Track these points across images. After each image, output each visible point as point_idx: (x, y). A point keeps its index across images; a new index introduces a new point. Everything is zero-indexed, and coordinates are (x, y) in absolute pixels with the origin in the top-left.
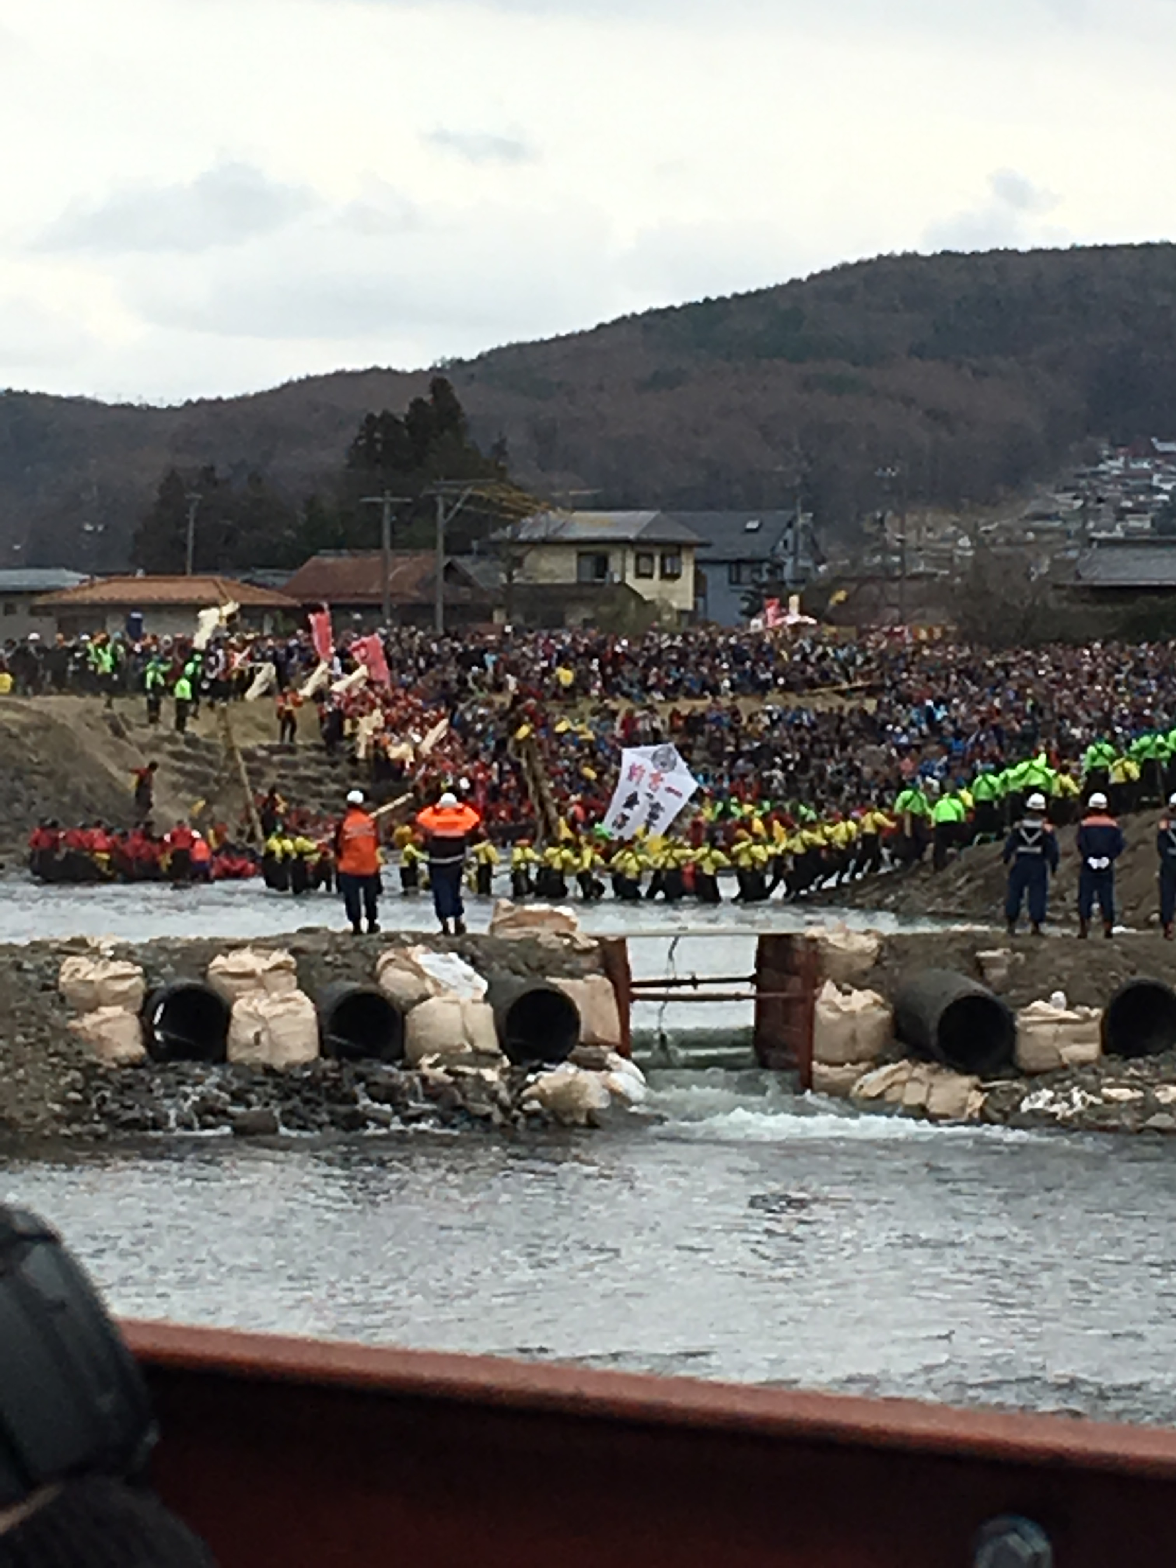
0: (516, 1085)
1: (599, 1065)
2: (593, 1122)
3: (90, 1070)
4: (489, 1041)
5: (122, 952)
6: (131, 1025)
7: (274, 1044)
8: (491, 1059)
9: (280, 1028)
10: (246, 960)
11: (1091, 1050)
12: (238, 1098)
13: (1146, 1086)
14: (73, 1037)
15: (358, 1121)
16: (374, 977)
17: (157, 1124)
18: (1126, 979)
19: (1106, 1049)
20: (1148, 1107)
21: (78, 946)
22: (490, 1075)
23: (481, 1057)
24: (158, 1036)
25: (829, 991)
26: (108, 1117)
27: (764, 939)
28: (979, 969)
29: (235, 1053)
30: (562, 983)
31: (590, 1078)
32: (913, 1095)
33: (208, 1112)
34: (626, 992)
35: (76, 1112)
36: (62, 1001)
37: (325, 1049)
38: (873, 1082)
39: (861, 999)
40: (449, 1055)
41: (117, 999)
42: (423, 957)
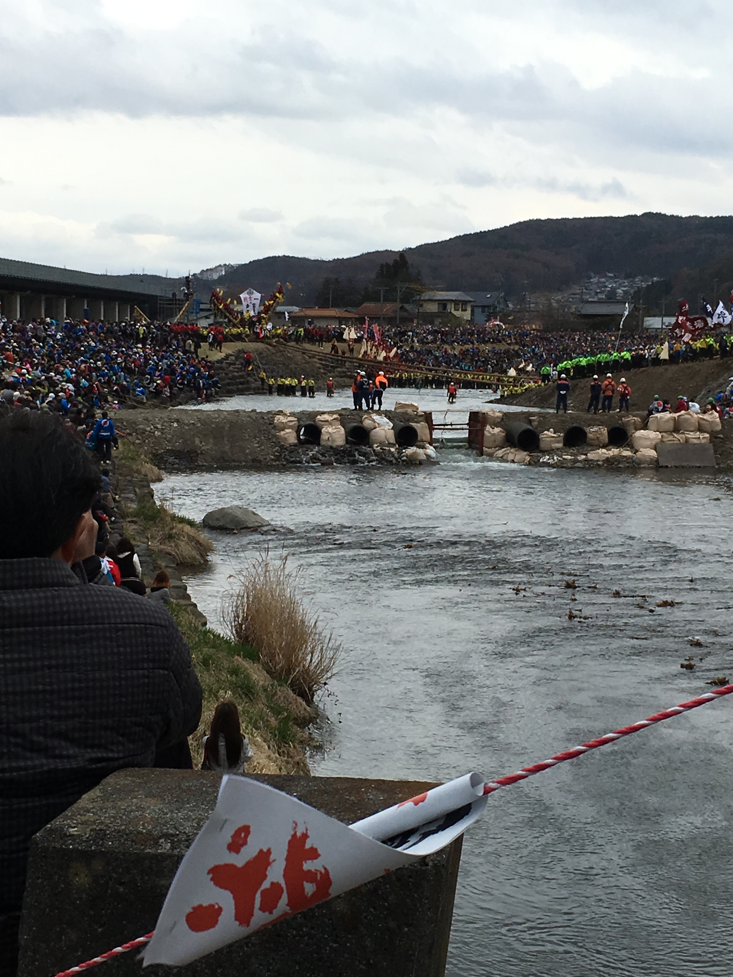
0: (400, 453)
1: (423, 447)
2: (421, 463)
3: (282, 447)
4: (393, 440)
5: (292, 414)
6: (294, 434)
7: (334, 441)
8: (393, 445)
9: (335, 436)
10: (326, 417)
11: (560, 445)
12: (323, 455)
13: (575, 455)
14: (277, 437)
15: (355, 462)
16: (361, 422)
17: (300, 462)
18: (571, 425)
19: (565, 445)
20: (576, 461)
21: (280, 412)
22: (393, 450)
23: (390, 445)
24: (301, 437)
25: (488, 428)
26: (286, 460)
27: (471, 413)
28: (530, 422)
29: (322, 443)
30: (413, 424)
31: (421, 451)
32: (511, 457)
33: (314, 459)
34: (431, 427)
35: (278, 458)
36: (275, 427)
37: (347, 441)
38: (500, 453)
39: (497, 430)
40: (381, 444)
41: (290, 427)
42: (375, 417)
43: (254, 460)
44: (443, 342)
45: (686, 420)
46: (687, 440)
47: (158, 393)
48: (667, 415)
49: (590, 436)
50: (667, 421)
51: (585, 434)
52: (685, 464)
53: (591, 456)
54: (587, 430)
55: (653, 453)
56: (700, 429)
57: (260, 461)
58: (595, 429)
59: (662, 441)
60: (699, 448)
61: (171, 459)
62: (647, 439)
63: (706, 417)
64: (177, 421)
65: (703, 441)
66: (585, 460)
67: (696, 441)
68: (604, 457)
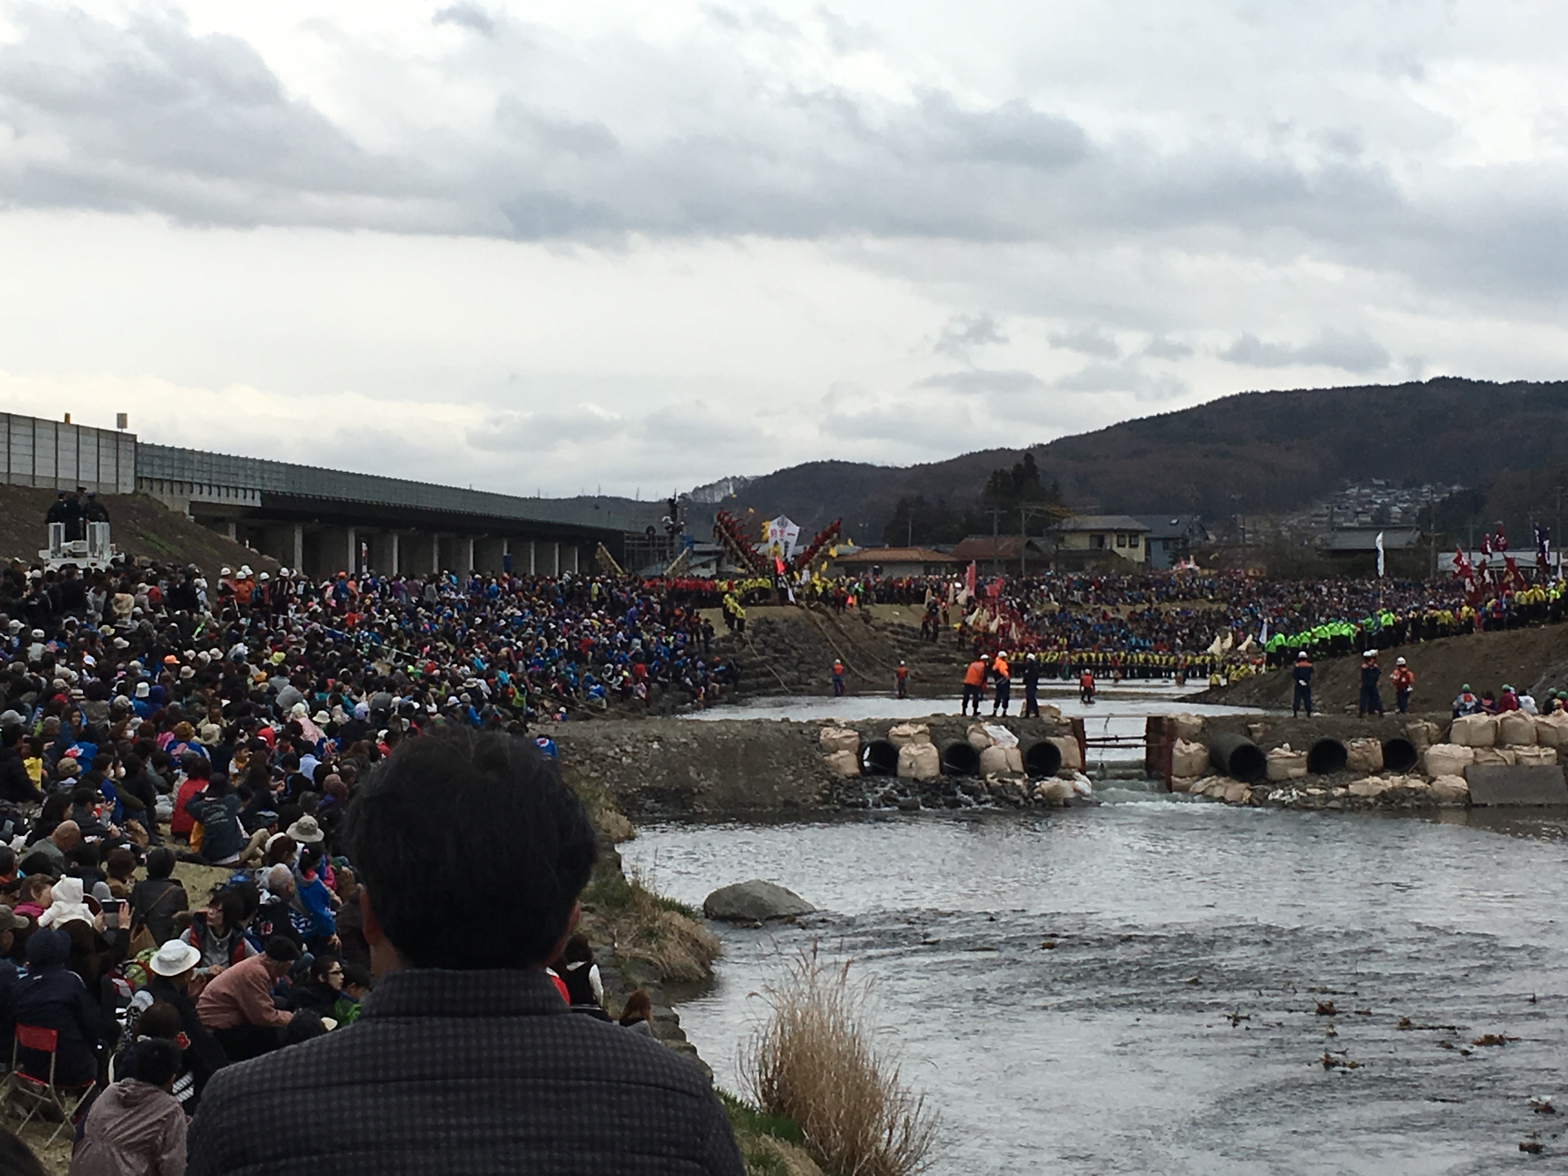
0: (1031, 787)
1: (1070, 778)
2: (1067, 804)
3: (834, 780)
4: (1018, 767)
5: (850, 725)
6: (854, 759)
7: (919, 769)
8: (1019, 775)
9: (922, 761)
10: (906, 729)
11: (1302, 771)
12: (902, 793)
13: (1327, 787)
14: (825, 764)
15: (957, 804)
16: (966, 737)
17: (863, 805)
18: (1318, 738)
19: (1310, 770)
20: (1328, 798)
21: (830, 722)
22: (1019, 782)
23: (1015, 774)
24: (866, 764)
25: (1179, 743)
26: (841, 802)
27: (1149, 719)
28: (1250, 733)
29: (901, 772)
30: (1053, 739)
31: (1065, 784)
32: (1218, 792)
33: (888, 800)
34: (1083, 744)
35: (826, 800)
36: (821, 748)
37: (942, 770)
38: (1200, 786)
39: (1194, 747)
40: (999, 773)
41: (846, 747)
42: (988, 727)
43: (787, 803)
44: (1098, 600)
45: (1517, 726)
46: (1518, 760)
47: (626, 692)
48: (1483, 718)
49: (1351, 754)
50: (1484, 728)
51: (1344, 752)
52: (1516, 800)
53: (1353, 788)
54: (1347, 744)
55: (1461, 783)
56: (1540, 741)
57: (796, 805)
58: (1361, 742)
59: (1475, 763)
60: (1539, 773)
61: (649, 803)
62: (1450, 758)
63: (1549, 720)
64: (659, 739)
65: (1546, 762)
66: (1346, 796)
67: (1533, 762)
68: (1378, 790)
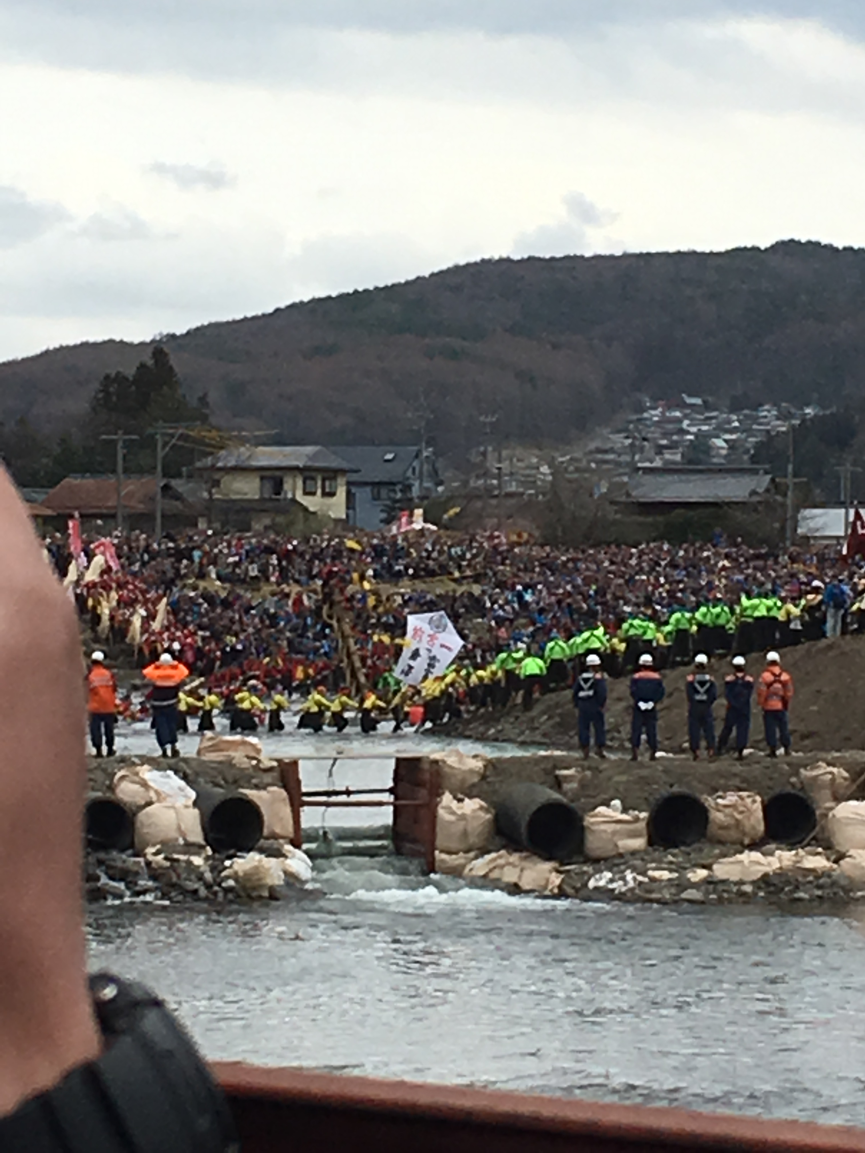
0: (217, 868)
1: (278, 854)
2: (274, 895)
4: (197, 836)
8: (197, 849)
11: (639, 843)
13: (680, 868)
15: (99, 895)
16: (111, 788)
18: (665, 792)
19: (650, 843)
20: (681, 885)
22: (197, 861)
23: (190, 848)
25: (447, 799)
27: (399, 761)
28: (558, 783)
30: (251, 793)
31: (270, 863)
32: (510, 876)
34: (297, 800)
38: (480, 866)
39: (471, 805)
40: (167, 846)
42: (147, 773)
49: (717, 816)
51: (703, 812)
53: (720, 870)
54: (709, 801)
58: (731, 798)
66: (708, 881)
68: (757, 872)
